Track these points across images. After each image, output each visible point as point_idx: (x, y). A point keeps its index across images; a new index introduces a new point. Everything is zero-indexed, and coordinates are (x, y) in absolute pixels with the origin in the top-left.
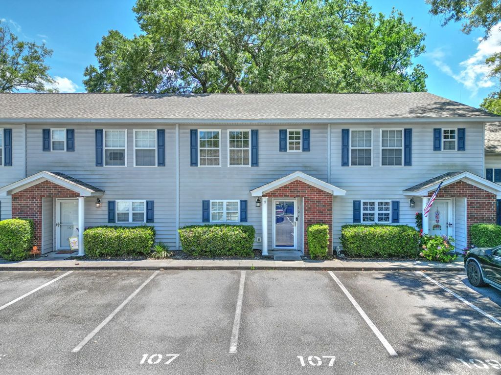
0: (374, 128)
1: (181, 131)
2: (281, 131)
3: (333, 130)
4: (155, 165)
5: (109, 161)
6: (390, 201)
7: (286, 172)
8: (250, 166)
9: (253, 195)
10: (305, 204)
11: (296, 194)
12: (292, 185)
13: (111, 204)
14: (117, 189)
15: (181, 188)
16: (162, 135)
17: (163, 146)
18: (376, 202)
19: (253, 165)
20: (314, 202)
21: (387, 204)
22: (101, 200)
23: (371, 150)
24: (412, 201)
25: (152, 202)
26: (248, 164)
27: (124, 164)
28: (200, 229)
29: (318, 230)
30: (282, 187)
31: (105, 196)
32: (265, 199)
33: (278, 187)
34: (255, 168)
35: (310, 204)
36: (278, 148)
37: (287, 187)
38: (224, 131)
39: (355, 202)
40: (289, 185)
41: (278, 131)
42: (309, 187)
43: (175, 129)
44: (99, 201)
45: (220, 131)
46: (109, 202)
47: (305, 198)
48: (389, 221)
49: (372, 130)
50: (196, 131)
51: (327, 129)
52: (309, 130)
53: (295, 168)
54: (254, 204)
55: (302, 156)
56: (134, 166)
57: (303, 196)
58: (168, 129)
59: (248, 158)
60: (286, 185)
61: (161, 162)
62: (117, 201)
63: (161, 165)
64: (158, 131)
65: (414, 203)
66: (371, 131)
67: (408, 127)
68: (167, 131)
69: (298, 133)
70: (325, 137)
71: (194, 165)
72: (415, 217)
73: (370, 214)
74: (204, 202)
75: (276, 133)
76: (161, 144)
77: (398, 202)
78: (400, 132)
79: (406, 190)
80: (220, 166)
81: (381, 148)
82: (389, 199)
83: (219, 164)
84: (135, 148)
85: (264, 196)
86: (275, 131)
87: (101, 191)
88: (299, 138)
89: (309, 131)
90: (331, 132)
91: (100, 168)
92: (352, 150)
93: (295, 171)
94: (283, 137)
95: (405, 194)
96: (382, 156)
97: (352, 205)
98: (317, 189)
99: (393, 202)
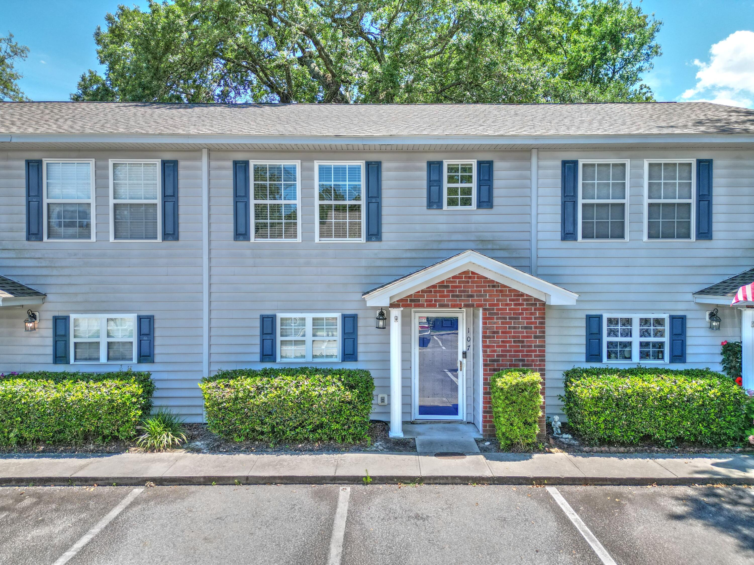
0: (631, 158)
1: (213, 163)
2: (430, 164)
3: (542, 163)
4: (156, 238)
5: (56, 228)
6: (666, 316)
7: (443, 254)
8: (363, 239)
9: (368, 305)
10: (484, 323)
11: (463, 301)
12: (455, 282)
13: (60, 324)
14: (72, 290)
15: (214, 288)
16: (172, 173)
17: (173, 196)
18: (636, 318)
19: (369, 237)
20: (505, 318)
21: (659, 322)
22: (37, 314)
23: (623, 205)
24: (712, 316)
25: (151, 319)
26: (360, 236)
27: (89, 237)
28: (248, 382)
29: (517, 385)
30: (434, 286)
31: (46, 306)
32: (395, 313)
33: (424, 287)
34: (375, 244)
35: (495, 323)
36: (424, 201)
37: (447, 287)
38: (306, 164)
39: (589, 318)
40: (448, 281)
41: (425, 165)
42: (494, 286)
43: (200, 159)
44: (33, 317)
45: (297, 163)
46: (56, 319)
47: (484, 310)
48: (663, 358)
49: (628, 162)
50: (246, 163)
51: (530, 159)
52: (492, 162)
53: (461, 245)
54: (373, 322)
55: (475, 218)
56: (112, 239)
57: (479, 306)
58: (186, 159)
59: (360, 224)
60: (443, 282)
61: (170, 230)
62: (73, 317)
63: (170, 237)
64: (164, 163)
65: (719, 320)
66: (624, 165)
67: (704, 155)
68: (181, 164)
69: (467, 169)
70: (526, 178)
71: (241, 237)
72: (720, 349)
73: (621, 343)
74: (263, 318)
75: (419, 169)
76: (169, 192)
77: (683, 319)
78: (687, 168)
79: (702, 292)
80: (299, 239)
81: (646, 201)
82: (664, 311)
83: (295, 237)
84: (112, 201)
85: (393, 305)
86: (419, 164)
87: (37, 293)
88: (469, 179)
89: (490, 163)
90: (538, 167)
91: (35, 244)
92: (584, 205)
93: (463, 250)
94: (434, 177)
95: (699, 301)
96: (649, 218)
97: (583, 323)
98: (512, 290)
99: (672, 318)
